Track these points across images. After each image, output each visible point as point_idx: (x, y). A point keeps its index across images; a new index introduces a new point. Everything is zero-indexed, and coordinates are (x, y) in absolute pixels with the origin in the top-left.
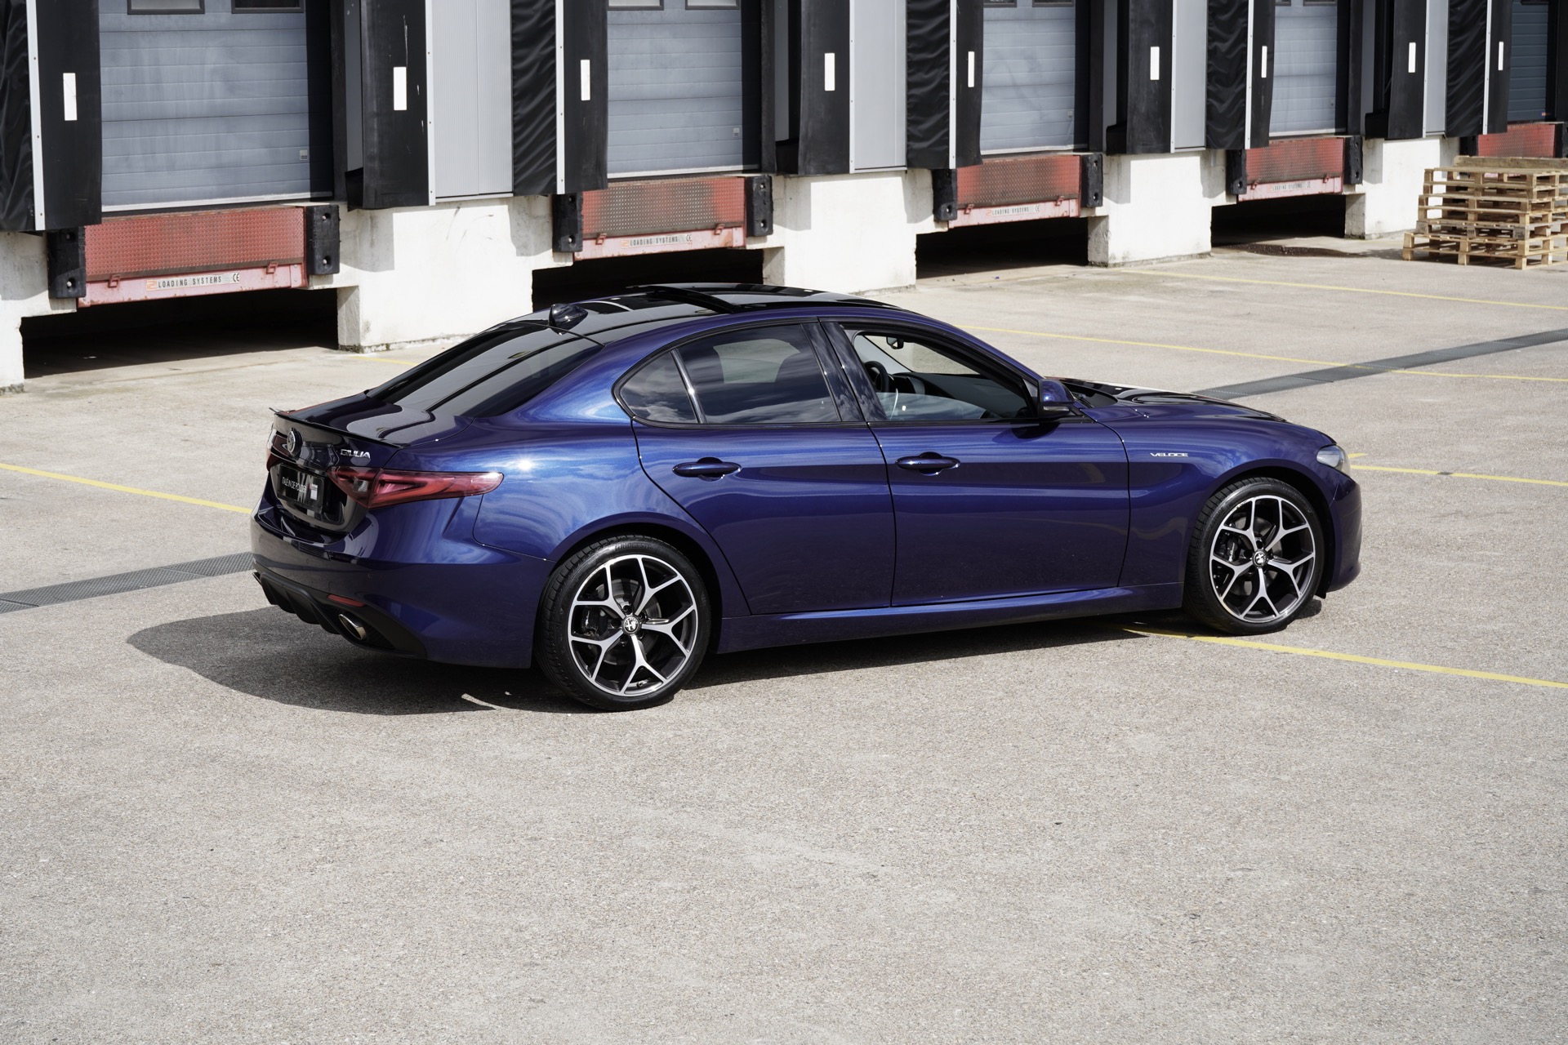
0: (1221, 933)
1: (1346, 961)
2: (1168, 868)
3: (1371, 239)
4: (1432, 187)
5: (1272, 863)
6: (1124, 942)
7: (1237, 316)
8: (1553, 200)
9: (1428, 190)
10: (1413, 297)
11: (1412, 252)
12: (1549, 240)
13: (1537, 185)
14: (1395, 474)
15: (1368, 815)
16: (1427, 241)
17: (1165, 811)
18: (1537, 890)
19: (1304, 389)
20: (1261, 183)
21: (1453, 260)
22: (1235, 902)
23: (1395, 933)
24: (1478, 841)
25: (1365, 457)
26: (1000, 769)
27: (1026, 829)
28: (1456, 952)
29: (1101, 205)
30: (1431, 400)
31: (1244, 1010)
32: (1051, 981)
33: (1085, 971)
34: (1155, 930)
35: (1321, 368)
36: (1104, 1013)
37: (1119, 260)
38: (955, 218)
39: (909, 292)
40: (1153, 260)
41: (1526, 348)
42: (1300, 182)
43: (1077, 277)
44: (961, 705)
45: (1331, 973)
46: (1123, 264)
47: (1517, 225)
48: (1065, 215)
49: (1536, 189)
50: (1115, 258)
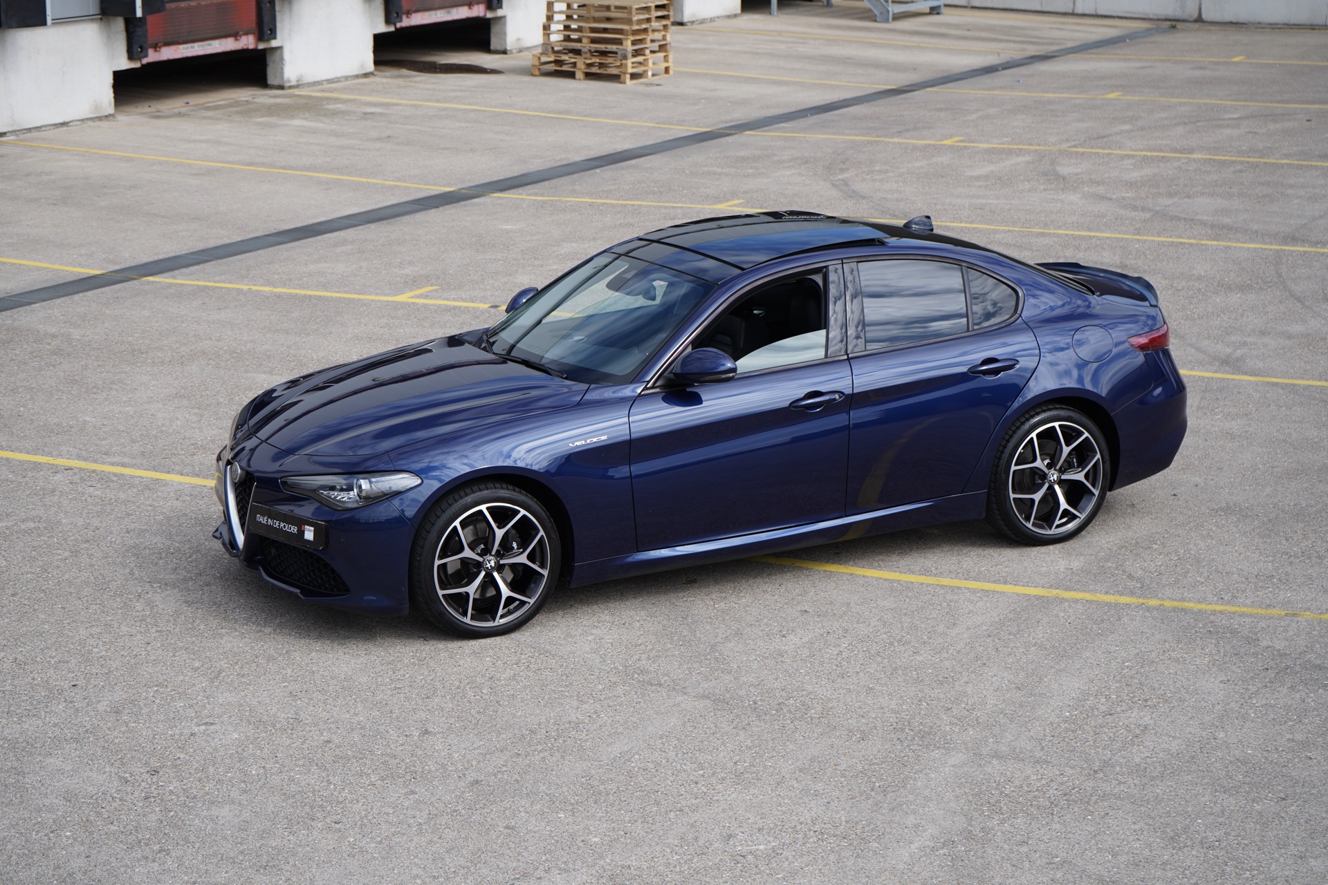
0: (170, 788)
1: (258, 810)
2: (148, 725)
3: (512, 53)
4: (553, 16)
5: (230, 717)
6: (92, 801)
7: (379, 139)
8: (651, 26)
9: (550, 18)
10: (529, 115)
11: (539, 69)
12: (648, 59)
13: (637, 14)
14: (455, 308)
15: (321, 664)
16: (552, 59)
17: (163, 668)
18: (426, 732)
19: (412, 216)
20: (416, 11)
21: (571, 75)
22: (190, 756)
23: (305, 780)
24: (398, 686)
25: (436, 290)
26: (44, 632)
27: (47, 693)
28: (345, 796)
29: (275, 38)
30: (510, 227)
31: (165, 862)
32: (23, 843)
33: (52, 832)
34: (119, 788)
35: (433, 193)
36: (55, 873)
37: (294, 83)
38: (146, 56)
39: (109, 121)
40: (323, 81)
41: (605, 168)
42: (450, 9)
43: (257, 100)
44: (31, 567)
45: (244, 821)
46: (297, 86)
47: (620, 47)
48: (245, 47)
49: (635, 18)
50: (290, 81)
